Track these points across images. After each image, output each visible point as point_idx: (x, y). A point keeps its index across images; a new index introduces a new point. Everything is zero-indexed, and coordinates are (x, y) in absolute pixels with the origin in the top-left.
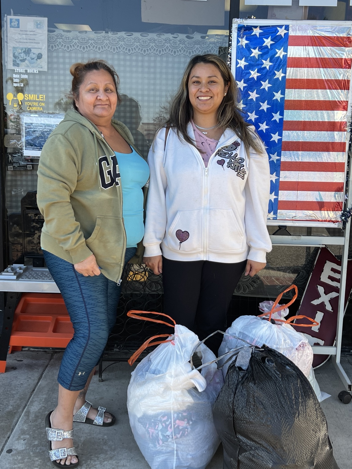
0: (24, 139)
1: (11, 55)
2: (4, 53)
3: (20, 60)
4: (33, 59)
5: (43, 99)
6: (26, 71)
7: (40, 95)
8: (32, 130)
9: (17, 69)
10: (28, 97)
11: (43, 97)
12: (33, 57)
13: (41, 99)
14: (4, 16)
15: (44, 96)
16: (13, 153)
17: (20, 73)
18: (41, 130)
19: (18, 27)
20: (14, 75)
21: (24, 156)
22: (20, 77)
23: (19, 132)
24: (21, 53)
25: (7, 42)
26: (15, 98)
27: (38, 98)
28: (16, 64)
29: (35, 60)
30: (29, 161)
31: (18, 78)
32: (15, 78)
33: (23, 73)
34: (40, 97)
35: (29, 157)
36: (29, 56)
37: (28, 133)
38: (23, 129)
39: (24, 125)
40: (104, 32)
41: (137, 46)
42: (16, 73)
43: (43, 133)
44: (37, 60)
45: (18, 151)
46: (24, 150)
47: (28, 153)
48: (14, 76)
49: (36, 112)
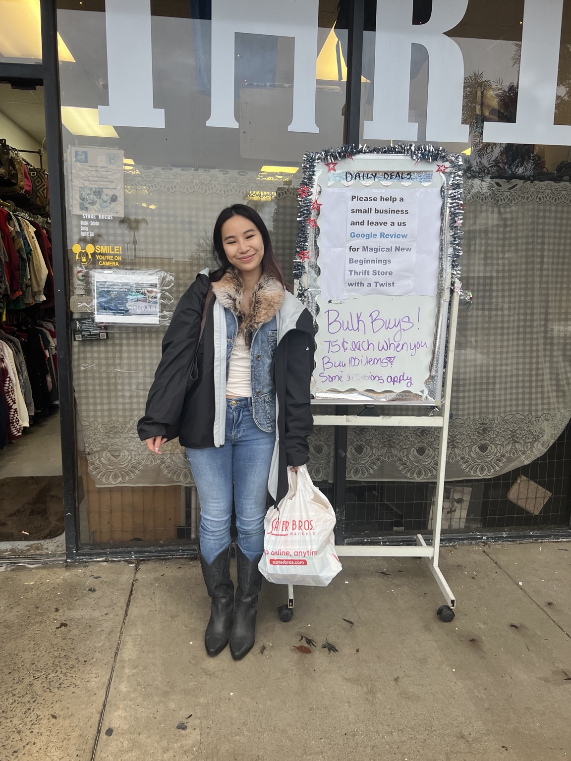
0: (95, 302)
1: (77, 197)
2: (68, 194)
3: (89, 203)
4: (106, 201)
5: (119, 251)
6: (97, 217)
7: (115, 247)
8: (106, 289)
9: (85, 214)
10: (100, 248)
11: (119, 248)
12: (105, 200)
13: (117, 251)
14: (68, 148)
15: (121, 248)
16: (82, 319)
17: (89, 220)
18: (116, 290)
19: (86, 162)
20: (81, 221)
21: (96, 323)
22: (90, 224)
23: (88, 292)
24: (90, 194)
25: (71, 181)
26: (83, 251)
27: (113, 250)
28: (83, 208)
29: (107, 204)
30: (103, 328)
31: (86, 226)
32: (83, 226)
33: (93, 220)
34: (116, 250)
35: (102, 323)
36: (100, 198)
37: (101, 294)
38: (94, 289)
39: (95, 285)
40: (193, 169)
41: (234, 186)
42: (84, 220)
43: (119, 293)
44: (110, 203)
45: (88, 316)
46: (96, 315)
47: (102, 318)
48: (82, 223)
49: (110, 268)
